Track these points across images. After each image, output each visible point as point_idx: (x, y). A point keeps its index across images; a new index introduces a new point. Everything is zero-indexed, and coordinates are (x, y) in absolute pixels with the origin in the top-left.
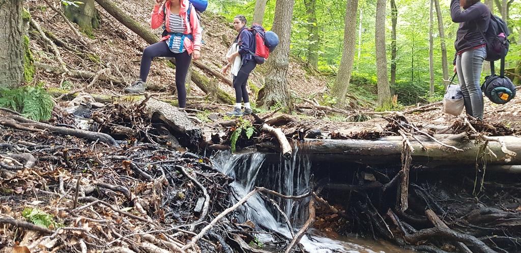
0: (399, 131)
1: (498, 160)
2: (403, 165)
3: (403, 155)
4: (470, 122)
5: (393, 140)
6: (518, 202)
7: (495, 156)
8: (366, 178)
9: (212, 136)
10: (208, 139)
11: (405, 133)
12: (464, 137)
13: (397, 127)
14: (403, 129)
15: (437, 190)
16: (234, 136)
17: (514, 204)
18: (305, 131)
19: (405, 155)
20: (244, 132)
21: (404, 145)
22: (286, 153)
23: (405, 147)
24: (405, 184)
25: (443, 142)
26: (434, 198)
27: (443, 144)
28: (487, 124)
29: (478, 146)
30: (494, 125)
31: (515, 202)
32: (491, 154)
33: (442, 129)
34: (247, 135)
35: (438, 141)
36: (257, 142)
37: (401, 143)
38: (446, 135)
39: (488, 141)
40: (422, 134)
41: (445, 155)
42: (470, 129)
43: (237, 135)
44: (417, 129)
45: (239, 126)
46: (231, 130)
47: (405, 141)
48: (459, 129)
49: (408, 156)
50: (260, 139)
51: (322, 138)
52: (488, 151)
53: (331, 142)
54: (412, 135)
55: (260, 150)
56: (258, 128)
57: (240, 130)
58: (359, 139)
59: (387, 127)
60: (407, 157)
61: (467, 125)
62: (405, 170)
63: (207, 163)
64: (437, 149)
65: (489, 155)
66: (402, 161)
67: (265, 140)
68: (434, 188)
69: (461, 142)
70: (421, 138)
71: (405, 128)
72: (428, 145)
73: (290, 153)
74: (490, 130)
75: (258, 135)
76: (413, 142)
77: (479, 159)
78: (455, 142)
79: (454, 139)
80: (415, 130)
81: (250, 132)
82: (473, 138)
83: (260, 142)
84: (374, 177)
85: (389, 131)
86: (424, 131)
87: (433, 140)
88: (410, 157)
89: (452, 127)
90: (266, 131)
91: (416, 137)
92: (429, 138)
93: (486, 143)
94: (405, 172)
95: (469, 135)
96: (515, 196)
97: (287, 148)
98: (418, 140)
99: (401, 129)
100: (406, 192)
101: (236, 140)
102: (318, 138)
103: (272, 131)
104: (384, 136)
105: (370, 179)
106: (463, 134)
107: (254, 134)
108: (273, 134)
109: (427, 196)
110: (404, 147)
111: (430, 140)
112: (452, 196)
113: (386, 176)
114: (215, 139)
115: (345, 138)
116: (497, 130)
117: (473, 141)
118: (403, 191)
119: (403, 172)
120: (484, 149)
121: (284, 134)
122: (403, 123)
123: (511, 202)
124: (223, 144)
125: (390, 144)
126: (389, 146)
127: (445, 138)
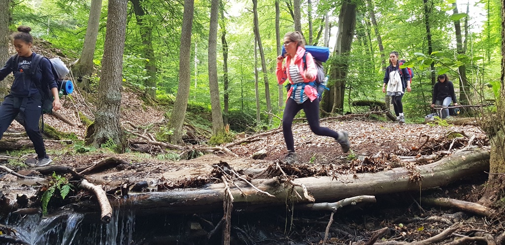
0: (222, 177)
1: (303, 200)
2: (225, 212)
3: (225, 203)
4: (281, 166)
5: (216, 188)
6: (320, 235)
7: (301, 197)
8: (192, 227)
9: (18, 198)
10: (13, 201)
11: (228, 179)
12: (276, 182)
13: (221, 173)
14: (226, 175)
15: (256, 230)
16: (45, 196)
17: (317, 238)
18: (128, 187)
19: (227, 203)
20: (57, 192)
21: (226, 194)
22: (105, 216)
23: (227, 194)
24: (227, 231)
25: (259, 187)
26: (253, 239)
27: (259, 190)
28: (294, 167)
29: (287, 190)
30: (299, 168)
31: (317, 236)
32: (298, 196)
33: (260, 172)
34: (62, 194)
35: (255, 187)
36: (74, 201)
37: (223, 191)
38: (261, 180)
39: (294, 186)
40: (242, 180)
41: (261, 199)
42: (281, 173)
43: (50, 195)
44: (237, 175)
45: (52, 185)
46: (42, 190)
47: (227, 189)
48: (272, 172)
49: (230, 204)
50: (78, 198)
51: (148, 191)
52: (295, 194)
53: (157, 194)
54: (233, 182)
55: (77, 210)
56: (75, 184)
57: (53, 189)
58: (186, 187)
59: (212, 172)
60: (228, 205)
61: (278, 169)
62: (227, 217)
63: (9, 234)
64: (254, 194)
65: (296, 197)
66: (224, 209)
67: (83, 199)
68: (254, 229)
69: (273, 186)
70: (240, 184)
71: (227, 175)
72: (246, 191)
73: (110, 216)
74: (296, 173)
75: (75, 193)
76: (234, 189)
77: (288, 200)
78: (268, 187)
79: (268, 184)
80: (237, 177)
81: (65, 192)
82: (283, 182)
83: (78, 201)
84: (199, 226)
85: (214, 176)
86: (244, 177)
87: (250, 185)
88: (232, 204)
89: (267, 170)
90: (85, 189)
91: (236, 184)
92: (248, 183)
93: (293, 187)
94: (227, 220)
95: (280, 180)
96: (318, 230)
97: (106, 209)
98: (238, 187)
99: (224, 175)
100: (228, 238)
101: (48, 201)
102: (144, 191)
103: (91, 188)
104: (209, 182)
105: (196, 228)
106: (275, 178)
107: (70, 193)
108: (92, 192)
109: (247, 238)
110: (225, 195)
111: (248, 186)
112: (268, 235)
113: (211, 223)
114: (22, 200)
115: (171, 188)
116: (302, 172)
117: (283, 184)
118: (225, 239)
119: (225, 220)
120: (291, 193)
121: (104, 192)
122: (226, 169)
123: (315, 237)
124: (32, 206)
125: (213, 193)
126: (212, 195)
127: (261, 183)
